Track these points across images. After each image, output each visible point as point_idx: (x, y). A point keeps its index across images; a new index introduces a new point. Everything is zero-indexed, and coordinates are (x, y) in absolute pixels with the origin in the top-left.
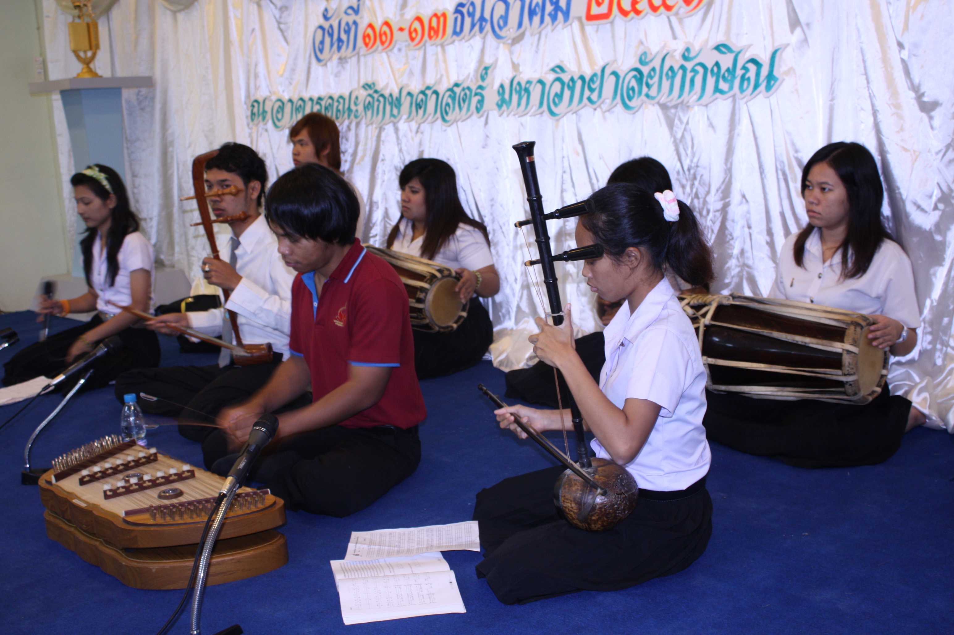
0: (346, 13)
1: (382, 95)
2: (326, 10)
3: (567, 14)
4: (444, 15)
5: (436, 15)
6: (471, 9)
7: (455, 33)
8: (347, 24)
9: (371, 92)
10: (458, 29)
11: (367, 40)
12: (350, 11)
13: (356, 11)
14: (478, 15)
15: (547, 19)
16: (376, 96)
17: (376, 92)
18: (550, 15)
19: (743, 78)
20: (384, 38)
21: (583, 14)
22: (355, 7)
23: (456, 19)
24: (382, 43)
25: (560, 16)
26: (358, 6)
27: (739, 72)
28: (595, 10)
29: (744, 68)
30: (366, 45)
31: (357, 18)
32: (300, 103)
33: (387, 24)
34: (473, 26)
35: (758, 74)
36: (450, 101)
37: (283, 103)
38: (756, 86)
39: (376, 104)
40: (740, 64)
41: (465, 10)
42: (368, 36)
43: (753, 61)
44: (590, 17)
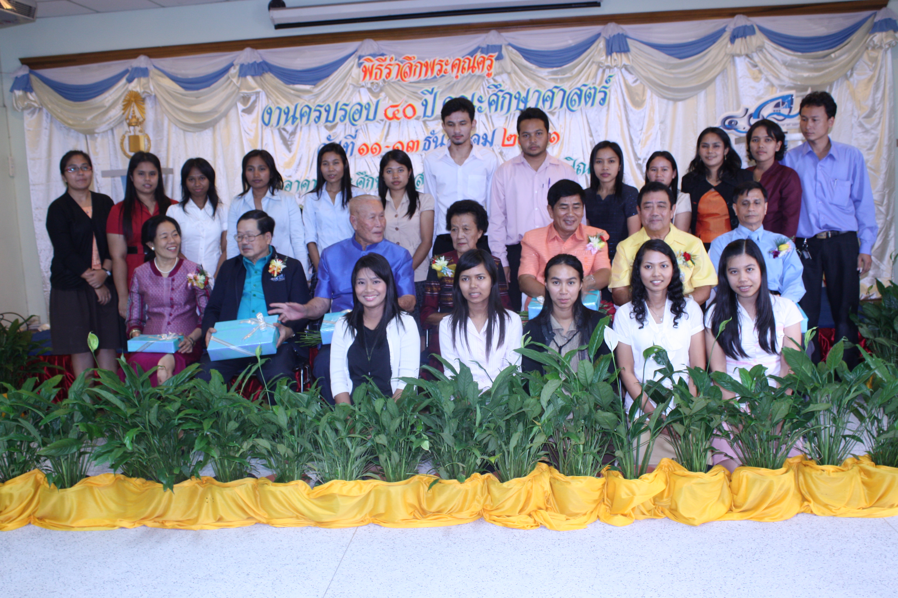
0: (346, 138)
1: (372, 178)
2: (330, 136)
3: (491, 144)
4: (418, 142)
5: (412, 141)
6: (435, 139)
7: (424, 149)
8: (347, 143)
9: (363, 176)
10: (427, 147)
11: (361, 151)
12: (349, 137)
13: (354, 137)
14: (439, 142)
15: (480, 144)
16: (366, 178)
17: (367, 176)
18: (482, 143)
19: (578, 169)
20: (374, 151)
21: (500, 143)
22: (353, 135)
23: (425, 144)
24: (373, 153)
25: (488, 144)
26: (356, 135)
27: (576, 167)
28: (506, 142)
29: (578, 166)
30: (361, 153)
31: (354, 141)
32: (305, 182)
33: (377, 144)
34: (436, 147)
35: (584, 168)
36: (420, 180)
37: (291, 183)
38: (584, 172)
39: (366, 182)
40: (576, 164)
41: (431, 140)
42: (363, 149)
43: (582, 163)
44: (503, 145)
